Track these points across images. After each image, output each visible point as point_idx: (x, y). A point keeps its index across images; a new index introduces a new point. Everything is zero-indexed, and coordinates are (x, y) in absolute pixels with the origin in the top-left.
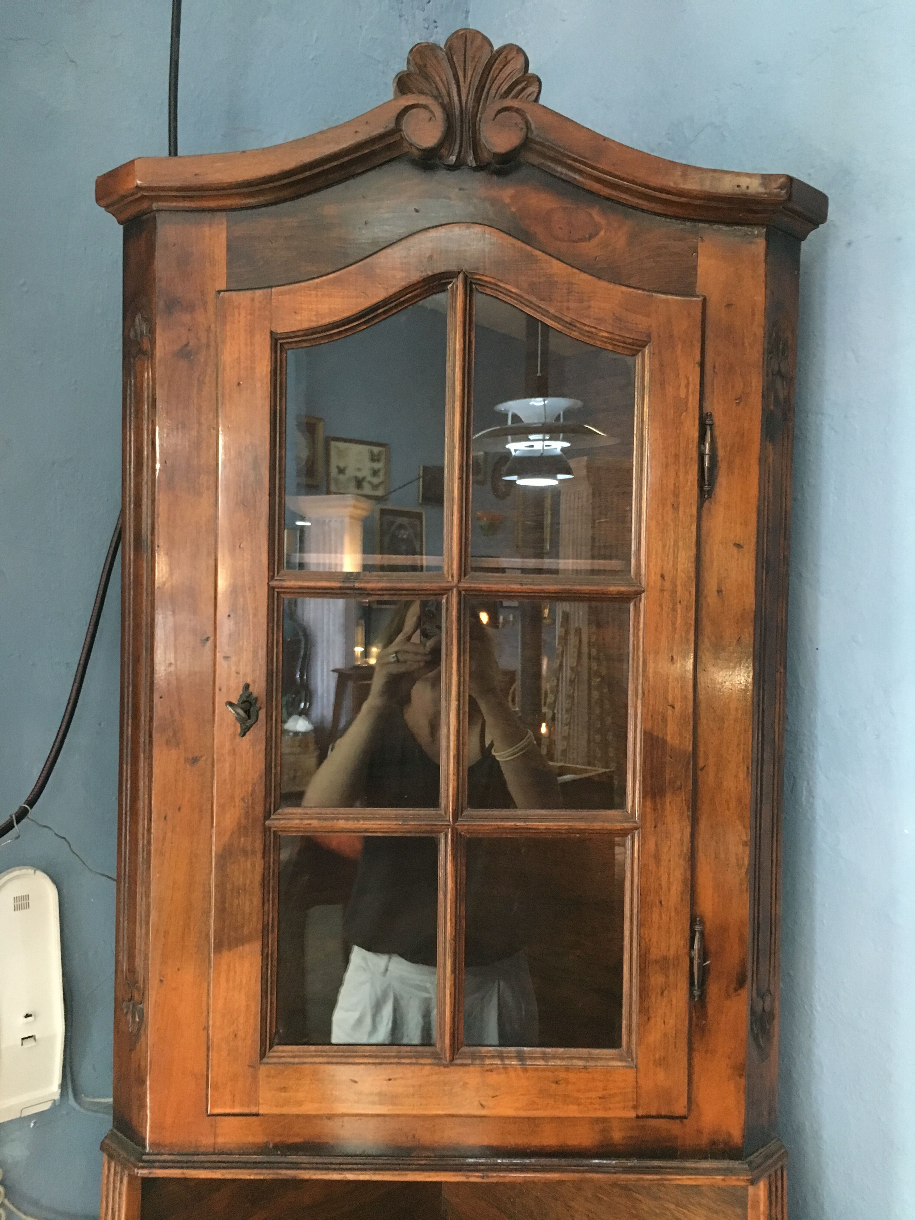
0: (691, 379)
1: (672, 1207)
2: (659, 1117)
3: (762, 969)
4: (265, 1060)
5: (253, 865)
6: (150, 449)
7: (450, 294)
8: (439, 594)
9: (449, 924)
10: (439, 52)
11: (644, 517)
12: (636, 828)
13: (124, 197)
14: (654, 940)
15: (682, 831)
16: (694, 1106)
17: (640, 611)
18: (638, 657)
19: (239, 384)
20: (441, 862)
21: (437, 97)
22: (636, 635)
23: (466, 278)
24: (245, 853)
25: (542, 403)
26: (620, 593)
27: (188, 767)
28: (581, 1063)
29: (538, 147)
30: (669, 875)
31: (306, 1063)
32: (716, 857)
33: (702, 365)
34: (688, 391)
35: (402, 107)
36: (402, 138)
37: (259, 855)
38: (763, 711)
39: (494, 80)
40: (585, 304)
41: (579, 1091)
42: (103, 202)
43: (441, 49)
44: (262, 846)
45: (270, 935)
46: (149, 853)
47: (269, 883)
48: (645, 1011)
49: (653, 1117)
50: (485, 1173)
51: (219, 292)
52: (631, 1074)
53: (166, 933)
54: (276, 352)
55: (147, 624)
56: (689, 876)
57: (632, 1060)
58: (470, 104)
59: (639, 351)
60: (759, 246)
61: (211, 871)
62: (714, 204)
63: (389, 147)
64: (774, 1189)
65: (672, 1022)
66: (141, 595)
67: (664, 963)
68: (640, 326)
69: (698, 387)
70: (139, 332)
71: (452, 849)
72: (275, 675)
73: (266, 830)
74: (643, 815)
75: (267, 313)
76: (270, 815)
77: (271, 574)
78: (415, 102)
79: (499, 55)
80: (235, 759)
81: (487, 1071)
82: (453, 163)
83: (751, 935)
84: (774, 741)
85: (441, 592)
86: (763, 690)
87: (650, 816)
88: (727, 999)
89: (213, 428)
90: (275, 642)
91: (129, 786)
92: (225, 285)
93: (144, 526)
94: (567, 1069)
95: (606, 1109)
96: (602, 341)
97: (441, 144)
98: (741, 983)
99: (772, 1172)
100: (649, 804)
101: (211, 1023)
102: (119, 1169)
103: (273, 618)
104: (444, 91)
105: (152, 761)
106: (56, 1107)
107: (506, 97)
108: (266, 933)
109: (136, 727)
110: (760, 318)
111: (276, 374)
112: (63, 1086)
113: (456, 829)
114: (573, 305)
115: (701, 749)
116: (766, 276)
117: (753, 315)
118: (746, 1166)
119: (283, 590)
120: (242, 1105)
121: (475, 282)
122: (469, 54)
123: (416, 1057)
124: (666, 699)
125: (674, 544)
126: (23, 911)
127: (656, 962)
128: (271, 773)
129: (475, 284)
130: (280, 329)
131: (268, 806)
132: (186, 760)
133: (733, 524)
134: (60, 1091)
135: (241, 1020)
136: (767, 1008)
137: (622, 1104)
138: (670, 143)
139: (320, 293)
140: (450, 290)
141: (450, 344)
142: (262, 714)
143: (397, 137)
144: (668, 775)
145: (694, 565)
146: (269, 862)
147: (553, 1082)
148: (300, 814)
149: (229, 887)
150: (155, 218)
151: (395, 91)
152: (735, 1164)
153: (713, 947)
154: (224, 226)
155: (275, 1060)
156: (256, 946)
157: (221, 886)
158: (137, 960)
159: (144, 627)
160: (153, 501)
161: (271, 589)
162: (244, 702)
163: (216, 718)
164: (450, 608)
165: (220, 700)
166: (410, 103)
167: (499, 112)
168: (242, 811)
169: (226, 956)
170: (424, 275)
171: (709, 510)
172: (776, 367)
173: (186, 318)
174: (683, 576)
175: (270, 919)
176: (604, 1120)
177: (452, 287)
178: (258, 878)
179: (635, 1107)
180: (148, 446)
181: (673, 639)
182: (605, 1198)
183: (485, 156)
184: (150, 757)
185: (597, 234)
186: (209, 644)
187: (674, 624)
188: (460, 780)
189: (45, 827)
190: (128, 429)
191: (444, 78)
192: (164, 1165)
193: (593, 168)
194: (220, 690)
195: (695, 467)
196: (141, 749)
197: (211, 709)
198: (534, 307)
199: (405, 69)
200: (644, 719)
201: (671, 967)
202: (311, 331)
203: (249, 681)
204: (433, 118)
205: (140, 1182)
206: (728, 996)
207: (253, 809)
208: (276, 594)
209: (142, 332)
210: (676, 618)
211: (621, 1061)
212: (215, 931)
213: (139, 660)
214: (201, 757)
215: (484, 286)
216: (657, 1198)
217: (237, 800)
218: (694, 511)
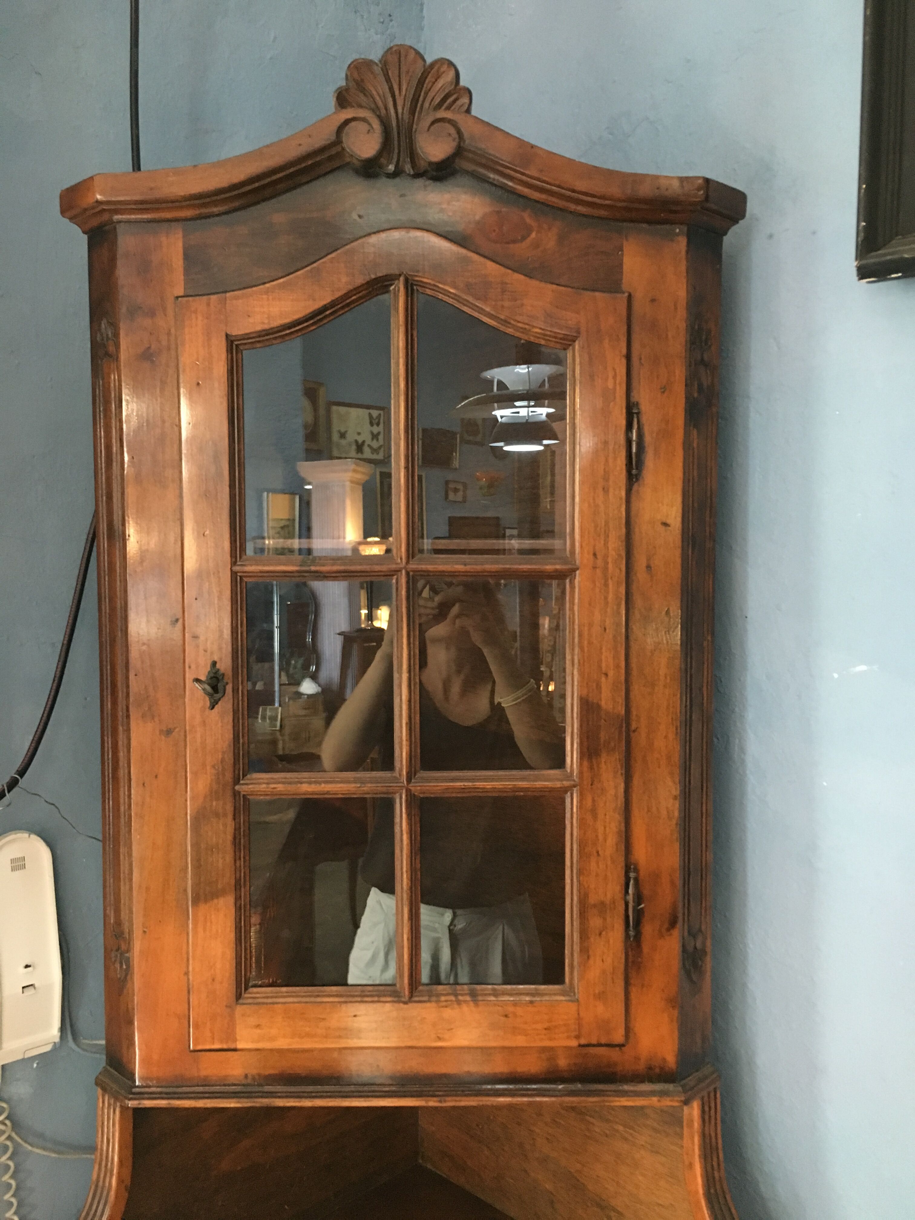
0: (618, 371)
1: (621, 1128)
2: (599, 1045)
3: (693, 910)
4: (241, 1001)
5: (225, 825)
6: (119, 445)
7: (392, 295)
8: (390, 575)
9: (405, 876)
10: (375, 68)
11: (577, 499)
12: (575, 786)
13: (85, 210)
14: (592, 886)
15: (616, 787)
16: (631, 1035)
17: (575, 587)
18: (574, 629)
19: (198, 384)
20: (397, 820)
21: (375, 110)
22: (572, 610)
23: (407, 280)
24: (217, 815)
25: (527, 370)
26: (556, 571)
27: (163, 737)
28: (528, 998)
29: (471, 155)
30: (605, 828)
31: (277, 1003)
32: (648, 811)
33: (628, 357)
34: (615, 383)
35: (342, 121)
36: (343, 149)
37: (230, 817)
38: (691, 676)
39: (426, 94)
40: (519, 302)
41: (526, 1023)
42: (68, 214)
43: (377, 65)
44: (232, 809)
45: (243, 889)
46: (130, 816)
47: (240, 842)
48: (585, 951)
49: (594, 1046)
50: (443, 1098)
51: (177, 297)
52: (573, 1007)
53: (148, 889)
54: (232, 353)
55: (121, 607)
56: (623, 829)
57: (574, 995)
58: (406, 116)
59: (570, 345)
60: (682, 243)
61: (187, 832)
62: (636, 205)
63: (330, 158)
64: (707, 1109)
65: (609, 960)
66: (115, 580)
67: (602, 908)
68: (570, 322)
69: (625, 378)
70: (105, 335)
71: (407, 808)
72: (240, 652)
73: (236, 794)
74: (581, 773)
75: (222, 317)
76: (239, 780)
77: (234, 560)
78: (355, 115)
79: (432, 69)
80: (205, 730)
81: (443, 1007)
82: (391, 172)
83: (682, 882)
84: (703, 704)
85: (391, 573)
86: (691, 658)
87: (587, 774)
88: (660, 938)
89: (176, 425)
90: (239, 622)
91: (110, 756)
92: (182, 290)
93: (115, 518)
94: (515, 1004)
95: (550, 1039)
96: (535, 337)
97: (380, 154)
98: (673, 924)
99: (705, 1093)
100: (586, 763)
101: (191, 968)
102: (112, 1101)
103: (237, 600)
104: (380, 104)
105: (129, 733)
106: (56, 1048)
107: (440, 108)
108: (238, 887)
109: (114, 703)
110: (682, 313)
111: (232, 373)
112: (62, 1029)
113: (410, 790)
114: (507, 304)
115: (634, 712)
116: (687, 272)
117: (676, 309)
118: (680, 1089)
119: (245, 574)
120: (221, 1042)
121: (416, 283)
122: (404, 69)
123: (379, 996)
124: (600, 667)
125: (605, 525)
126: (20, 871)
127: (595, 906)
128: (239, 743)
129: (416, 285)
130: (237, 331)
131: (237, 772)
132: (161, 731)
133: (660, 505)
134: (59, 1034)
135: (219, 966)
136: (699, 945)
137: (566, 1034)
138: (610, 136)
139: (271, 297)
140: (392, 292)
141: (393, 342)
142: (229, 688)
143: (338, 148)
144: (603, 736)
145: (624, 543)
146: (240, 824)
147: (503, 1016)
148: (267, 779)
149: (203, 846)
150: (115, 228)
151: (335, 104)
152: (671, 1087)
153: (646, 892)
154: (180, 235)
155: (250, 1001)
156: (230, 899)
157: (196, 845)
158: (122, 913)
159: (119, 610)
160: (123, 494)
161: (234, 574)
162: (211, 678)
163: (187, 693)
164: (399, 588)
165: (189, 677)
166: (349, 116)
167: (433, 123)
168: (213, 777)
169: (203, 908)
170: (368, 278)
171: (638, 491)
172: (699, 358)
173: (147, 322)
174: (614, 553)
175: (242, 875)
176: (551, 1049)
177: (394, 289)
178: (230, 837)
179: (577, 1037)
180: (116, 443)
181: (606, 612)
182: (562, 1122)
183: (423, 165)
184: (128, 730)
185: (529, 235)
186: (179, 624)
187: (606, 598)
188: (413, 746)
189: (36, 794)
190: (98, 427)
191: (381, 93)
192: (152, 1096)
193: (523, 174)
194: (190, 667)
195: (623, 453)
196: (120, 723)
197: (182, 684)
198: (471, 306)
199: (344, 84)
200: (580, 686)
201: (608, 911)
202: (264, 333)
203: (216, 658)
204: (372, 131)
205: (130, 1113)
206: (661, 936)
207: (224, 775)
208: (239, 578)
209: (107, 335)
210: (608, 593)
211: (564, 996)
212: (192, 886)
213: (115, 641)
214: (175, 728)
215: (424, 287)
216: (608, 1121)
217: (208, 768)
218: (623, 494)
